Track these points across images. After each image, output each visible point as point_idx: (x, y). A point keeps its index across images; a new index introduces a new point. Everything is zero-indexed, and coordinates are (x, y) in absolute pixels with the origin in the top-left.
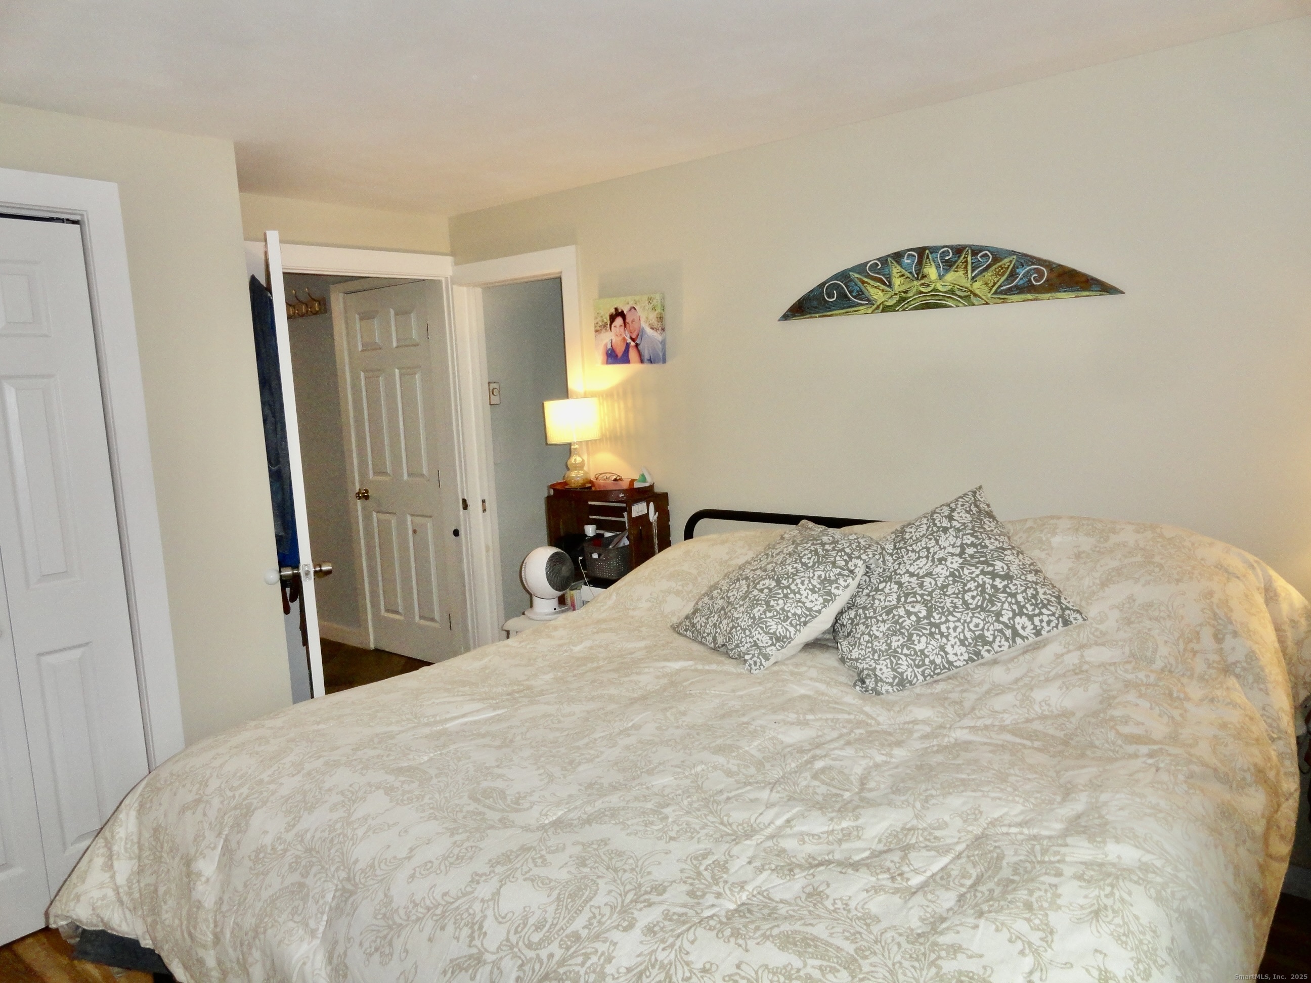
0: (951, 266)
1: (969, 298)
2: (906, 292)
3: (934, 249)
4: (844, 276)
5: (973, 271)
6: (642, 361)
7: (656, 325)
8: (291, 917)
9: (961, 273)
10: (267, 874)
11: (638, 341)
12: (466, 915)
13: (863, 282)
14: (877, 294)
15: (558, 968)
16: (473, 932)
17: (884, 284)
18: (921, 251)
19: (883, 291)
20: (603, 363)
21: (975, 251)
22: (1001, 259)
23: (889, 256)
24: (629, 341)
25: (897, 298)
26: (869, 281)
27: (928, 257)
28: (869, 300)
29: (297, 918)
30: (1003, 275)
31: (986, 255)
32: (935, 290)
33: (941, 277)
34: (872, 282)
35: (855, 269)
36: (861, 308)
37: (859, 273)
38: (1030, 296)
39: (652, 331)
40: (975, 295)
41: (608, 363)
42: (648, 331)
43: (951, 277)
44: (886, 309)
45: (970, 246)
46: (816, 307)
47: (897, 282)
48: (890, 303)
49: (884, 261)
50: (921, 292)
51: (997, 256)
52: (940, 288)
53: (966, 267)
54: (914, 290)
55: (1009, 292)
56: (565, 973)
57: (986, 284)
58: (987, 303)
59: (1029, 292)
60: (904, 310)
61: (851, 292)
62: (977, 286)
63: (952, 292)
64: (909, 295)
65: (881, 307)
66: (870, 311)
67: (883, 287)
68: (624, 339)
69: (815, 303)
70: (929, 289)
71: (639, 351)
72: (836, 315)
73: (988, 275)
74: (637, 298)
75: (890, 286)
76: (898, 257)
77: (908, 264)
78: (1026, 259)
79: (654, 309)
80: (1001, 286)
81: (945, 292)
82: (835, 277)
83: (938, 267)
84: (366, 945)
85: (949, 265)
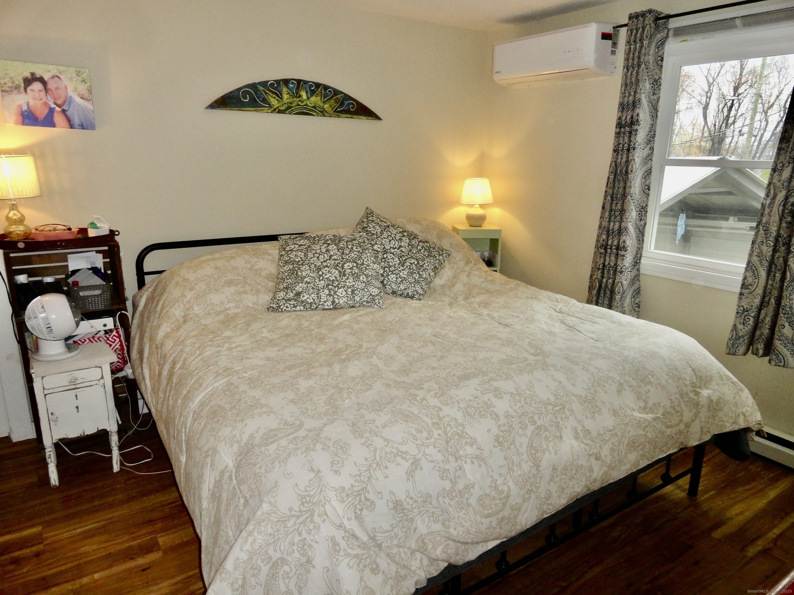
0: (314, 93)
1: (323, 113)
2: (291, 103)
3: (306, 82)
4: (253, 86)
5: (324, 99)
6: (72, 127)
7: (87, 95)
8: (547, 442)
9: (319, 98)
10: (514, 442)
11: (65, 107)
12: (389, 456)
13: (266, 93)
14: (274, 102)
15: (447, 436)
16: (401, 456)
17: (278, 96)
18: (299, 81)
19: (278, 100)
20: (17, 123)
21: (326, 87)
22: (338, 95)
23: (281, 80)
24: (53, 106)
25: (286, 106)
26: (270, 93)
27: (302, 86)
28: (269, 105)
29: (550, 439)
30: (338, 103)
31: (330, 91)
32: (306, 105)
33: (308, 98)
34: (271, 94)
35: (261, 83)
36: (265, 109)
37: (263, 87)
38: (349, 116)
39: (82, 101)
40: (326, 111)
41: (23, 124)
42: (78, 100)
43: (313, 99)
44: (280, 112)
45: (324, 85)
46: (235, 104)
47: (285, 96)
48: (282, 108)
49: (278, 82)
50: (299, 105)
51: (336, 92)
52: (309, 104)
53: (321, 96)
54: (295, 103)
55: (341, 112)
56: (451, 435)
57: (331, 106)
58: (331, 116)
59: (349, 114)
60: (290, 114)
61: (258, 98)
62: (326, 106)
63: (314, 107)
64: (293, 105)
65: (277, 110)
66: (270, 111)
67: (277, 98)
68: (46, 104)
69: (234, 101)
70: (304, 104)
71: (66, 116)
72: (249, 111)
73: (332, 101)
74: (62, 68)
75: (281, 98)
76: (286, 82)
77: (292, 87)
78: (347, 97)
79: (84, 81)
80: (337, 108)
81: (312, 107)
82: (248, 86)
83: (307, 93)
84: (589, 416)
85: (313, 93)
